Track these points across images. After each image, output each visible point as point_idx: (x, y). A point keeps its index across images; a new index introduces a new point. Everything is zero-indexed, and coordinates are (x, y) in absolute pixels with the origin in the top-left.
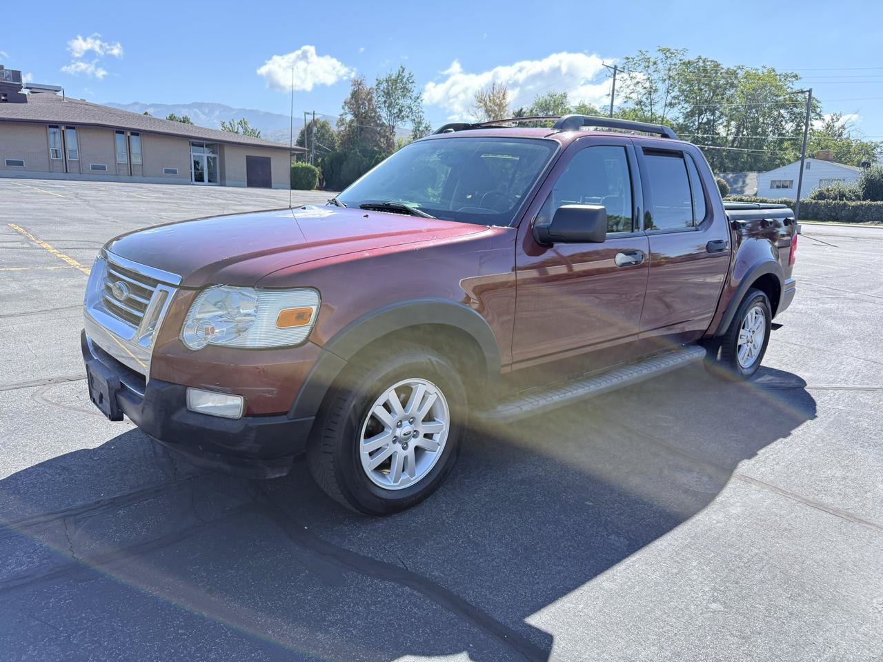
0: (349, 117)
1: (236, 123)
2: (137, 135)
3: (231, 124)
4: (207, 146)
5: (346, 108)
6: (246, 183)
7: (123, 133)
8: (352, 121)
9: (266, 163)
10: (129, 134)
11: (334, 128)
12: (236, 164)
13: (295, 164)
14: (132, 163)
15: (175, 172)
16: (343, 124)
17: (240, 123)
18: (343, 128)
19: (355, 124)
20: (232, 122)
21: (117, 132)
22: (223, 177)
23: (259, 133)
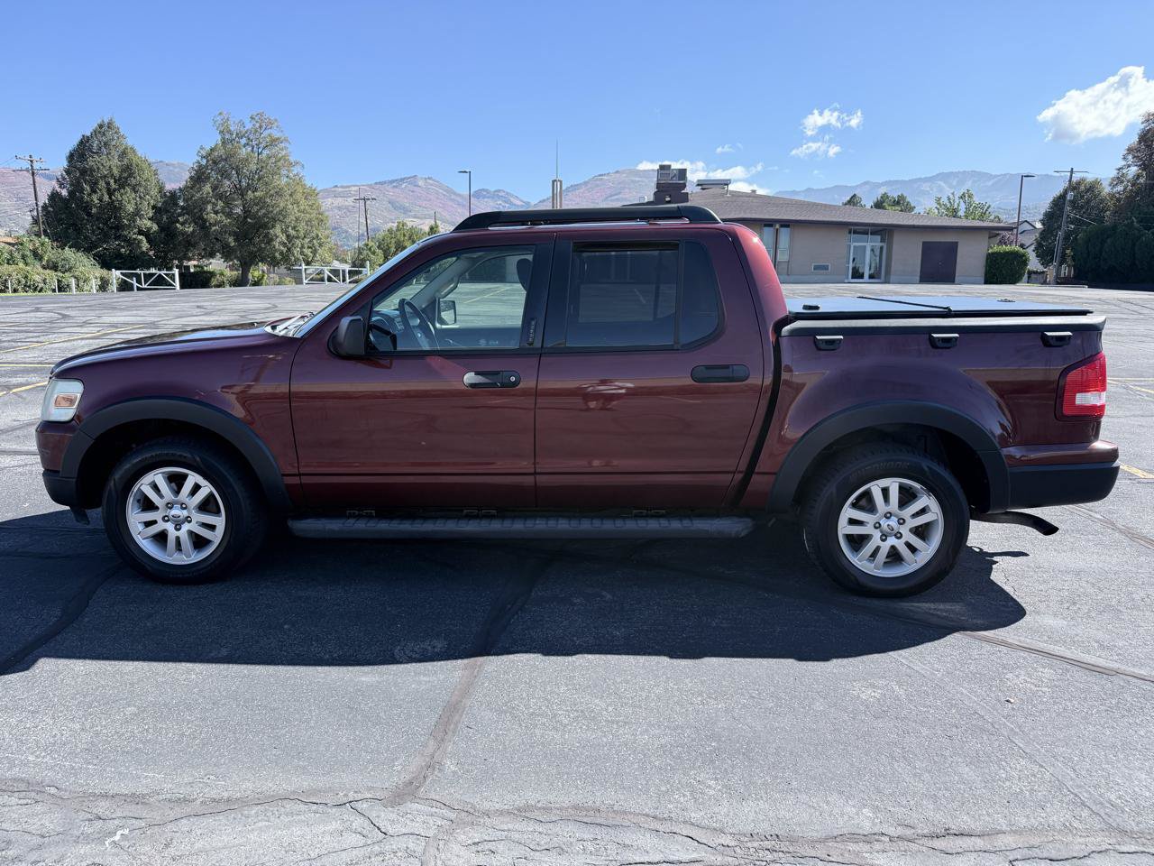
0: (1134, 170)
1: (957, 197)
2: (788, 226)
3: (949, 199)
4: (873, 233)
5: (1130, 157)
6: (918, 278)
7: (771, 226)
8: (1138, 176)
9: (952, 249)
10: (777, 226)
11: (1106, 189)
12: (909, 253)
13: (996, 249)
14: (778, 259)
15: (826, 268)
16: (1122, 182)
17: (962, 197)
18: (1120, 188)
19: (1142, 180)
20: (951, 197)
21: (765, 225)
22: (888, 273)
23: (988, 208)
